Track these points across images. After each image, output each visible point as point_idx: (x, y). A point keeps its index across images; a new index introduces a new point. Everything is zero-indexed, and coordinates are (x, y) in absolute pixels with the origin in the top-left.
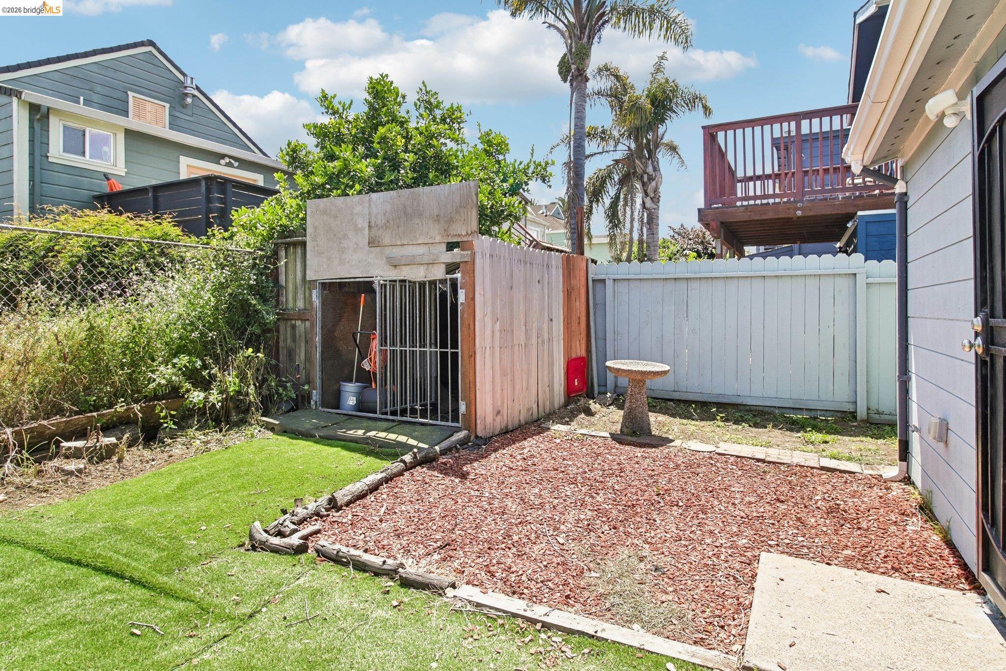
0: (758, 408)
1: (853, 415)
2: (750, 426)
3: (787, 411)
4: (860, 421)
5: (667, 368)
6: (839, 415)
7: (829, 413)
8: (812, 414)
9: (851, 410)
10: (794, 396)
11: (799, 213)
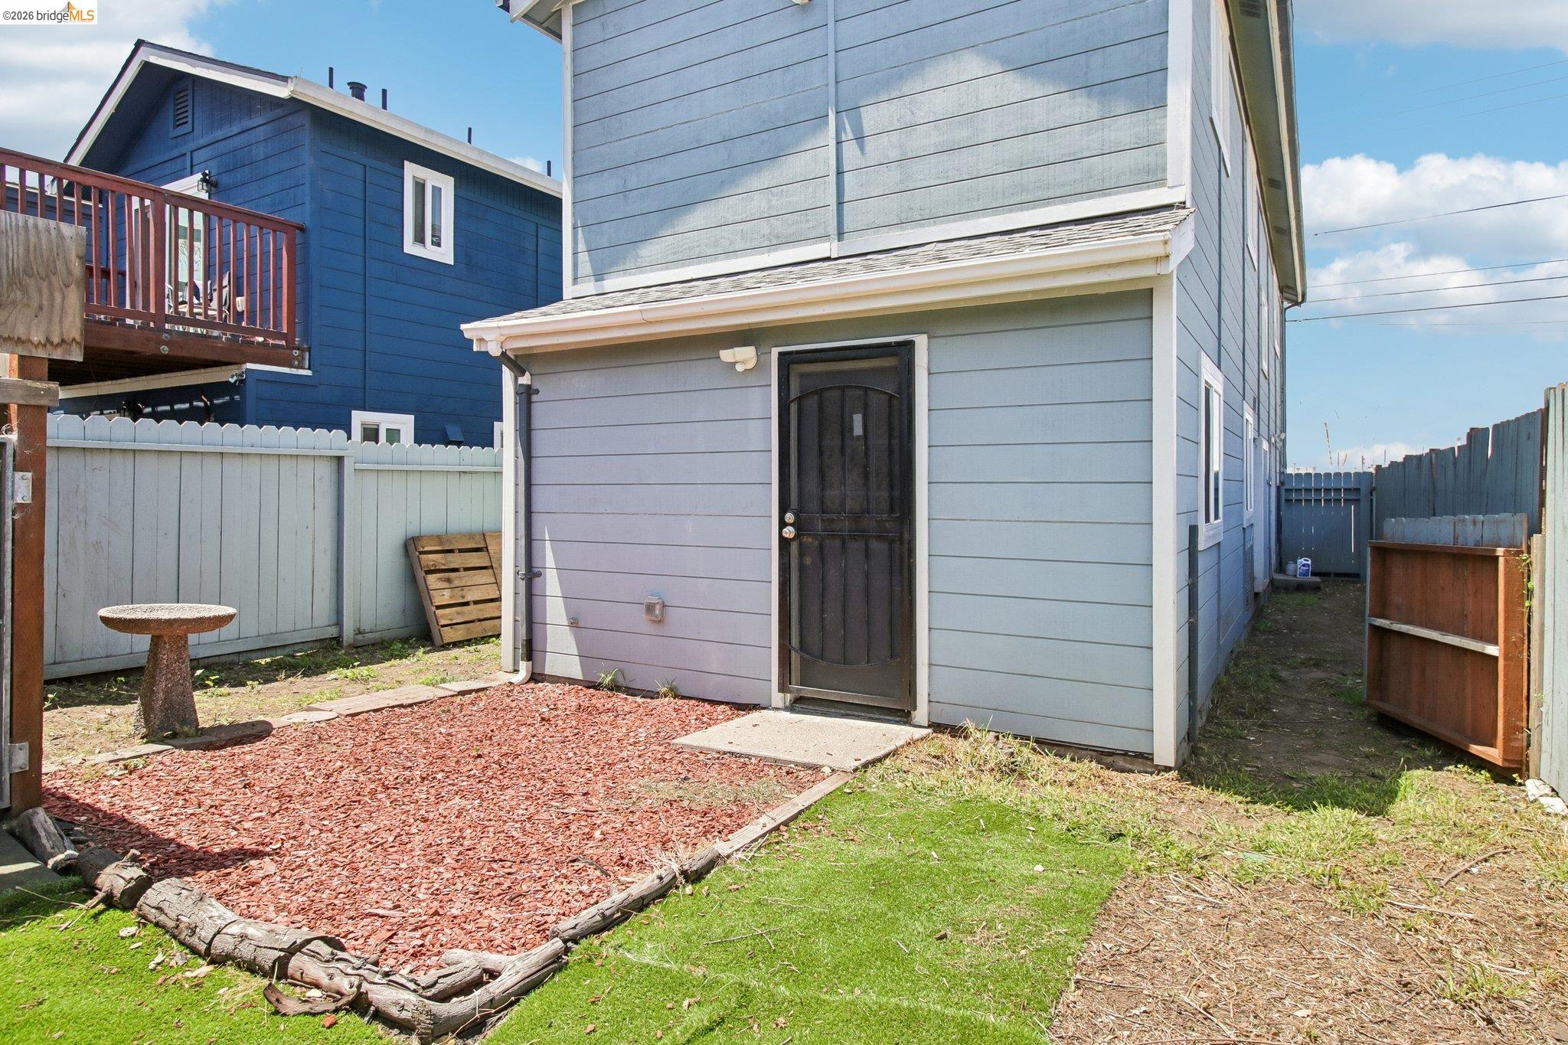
0: (211, 660)
1: (338, 640)
2: (260, 683)
3: (254, 655)
4: (347, 647)
5: (231, 610)
6: (318, 644)
7: (306, 645)
8: (287, 651)
9: (335, 635)
10: (264, 631)
11: (165, 349)
